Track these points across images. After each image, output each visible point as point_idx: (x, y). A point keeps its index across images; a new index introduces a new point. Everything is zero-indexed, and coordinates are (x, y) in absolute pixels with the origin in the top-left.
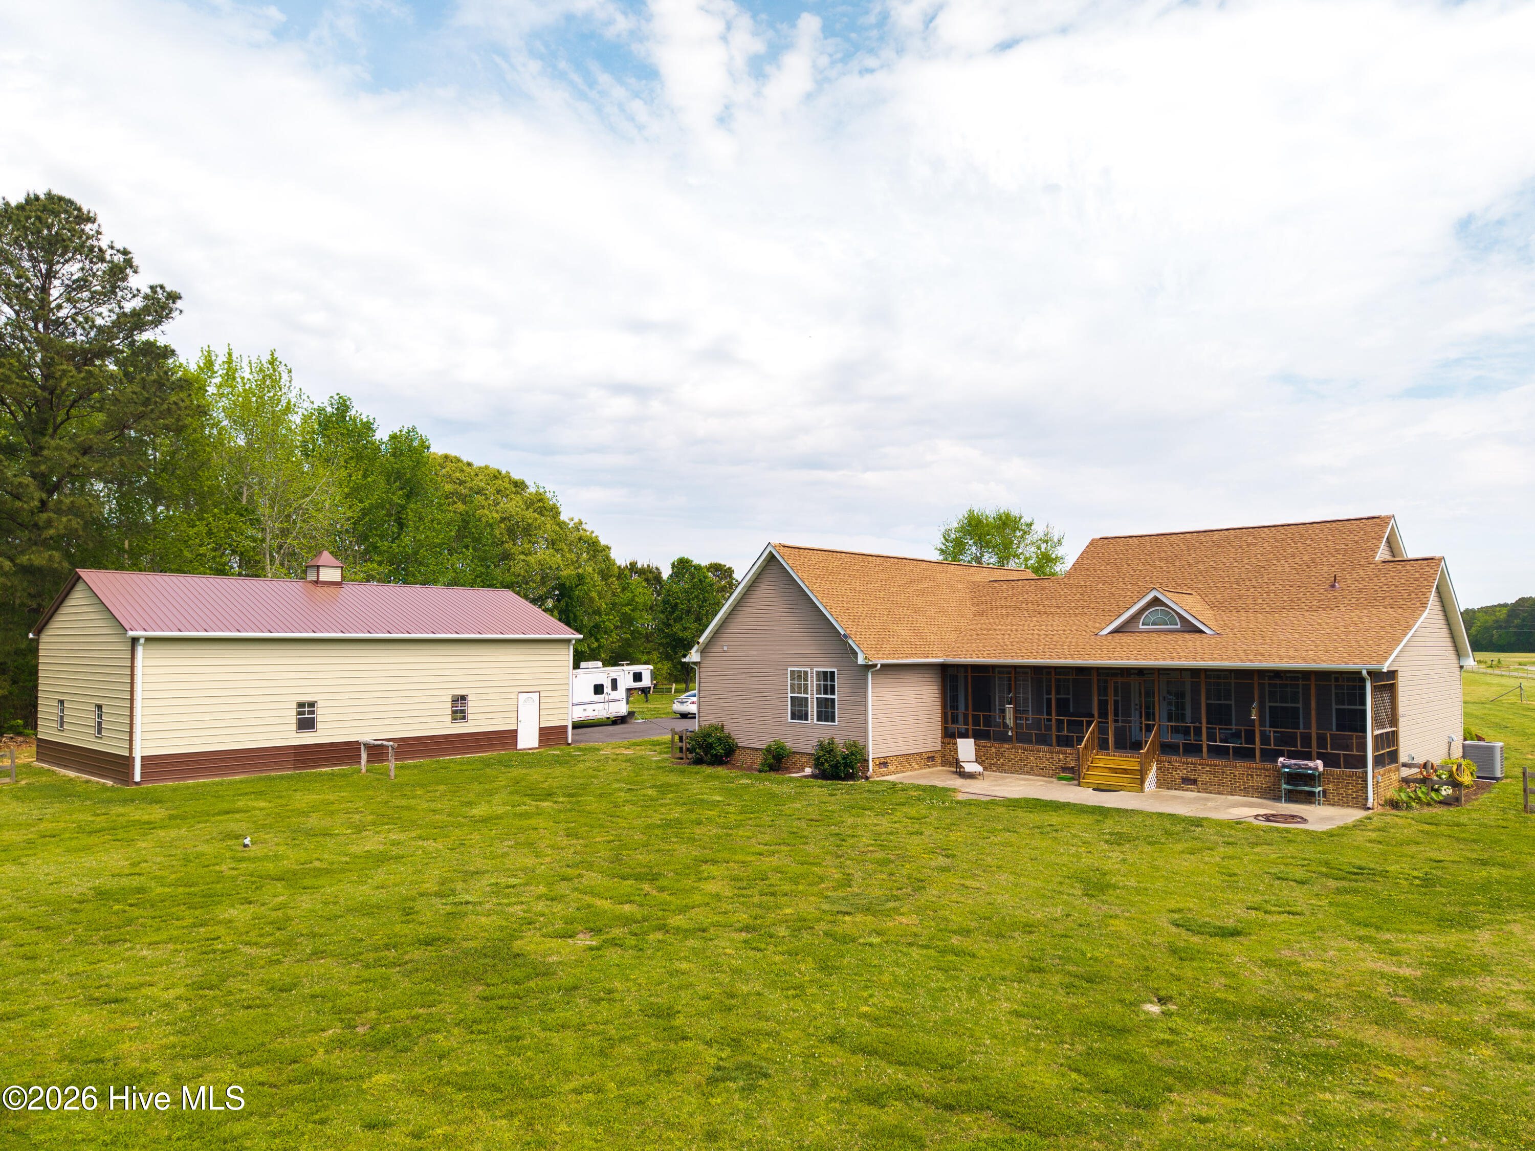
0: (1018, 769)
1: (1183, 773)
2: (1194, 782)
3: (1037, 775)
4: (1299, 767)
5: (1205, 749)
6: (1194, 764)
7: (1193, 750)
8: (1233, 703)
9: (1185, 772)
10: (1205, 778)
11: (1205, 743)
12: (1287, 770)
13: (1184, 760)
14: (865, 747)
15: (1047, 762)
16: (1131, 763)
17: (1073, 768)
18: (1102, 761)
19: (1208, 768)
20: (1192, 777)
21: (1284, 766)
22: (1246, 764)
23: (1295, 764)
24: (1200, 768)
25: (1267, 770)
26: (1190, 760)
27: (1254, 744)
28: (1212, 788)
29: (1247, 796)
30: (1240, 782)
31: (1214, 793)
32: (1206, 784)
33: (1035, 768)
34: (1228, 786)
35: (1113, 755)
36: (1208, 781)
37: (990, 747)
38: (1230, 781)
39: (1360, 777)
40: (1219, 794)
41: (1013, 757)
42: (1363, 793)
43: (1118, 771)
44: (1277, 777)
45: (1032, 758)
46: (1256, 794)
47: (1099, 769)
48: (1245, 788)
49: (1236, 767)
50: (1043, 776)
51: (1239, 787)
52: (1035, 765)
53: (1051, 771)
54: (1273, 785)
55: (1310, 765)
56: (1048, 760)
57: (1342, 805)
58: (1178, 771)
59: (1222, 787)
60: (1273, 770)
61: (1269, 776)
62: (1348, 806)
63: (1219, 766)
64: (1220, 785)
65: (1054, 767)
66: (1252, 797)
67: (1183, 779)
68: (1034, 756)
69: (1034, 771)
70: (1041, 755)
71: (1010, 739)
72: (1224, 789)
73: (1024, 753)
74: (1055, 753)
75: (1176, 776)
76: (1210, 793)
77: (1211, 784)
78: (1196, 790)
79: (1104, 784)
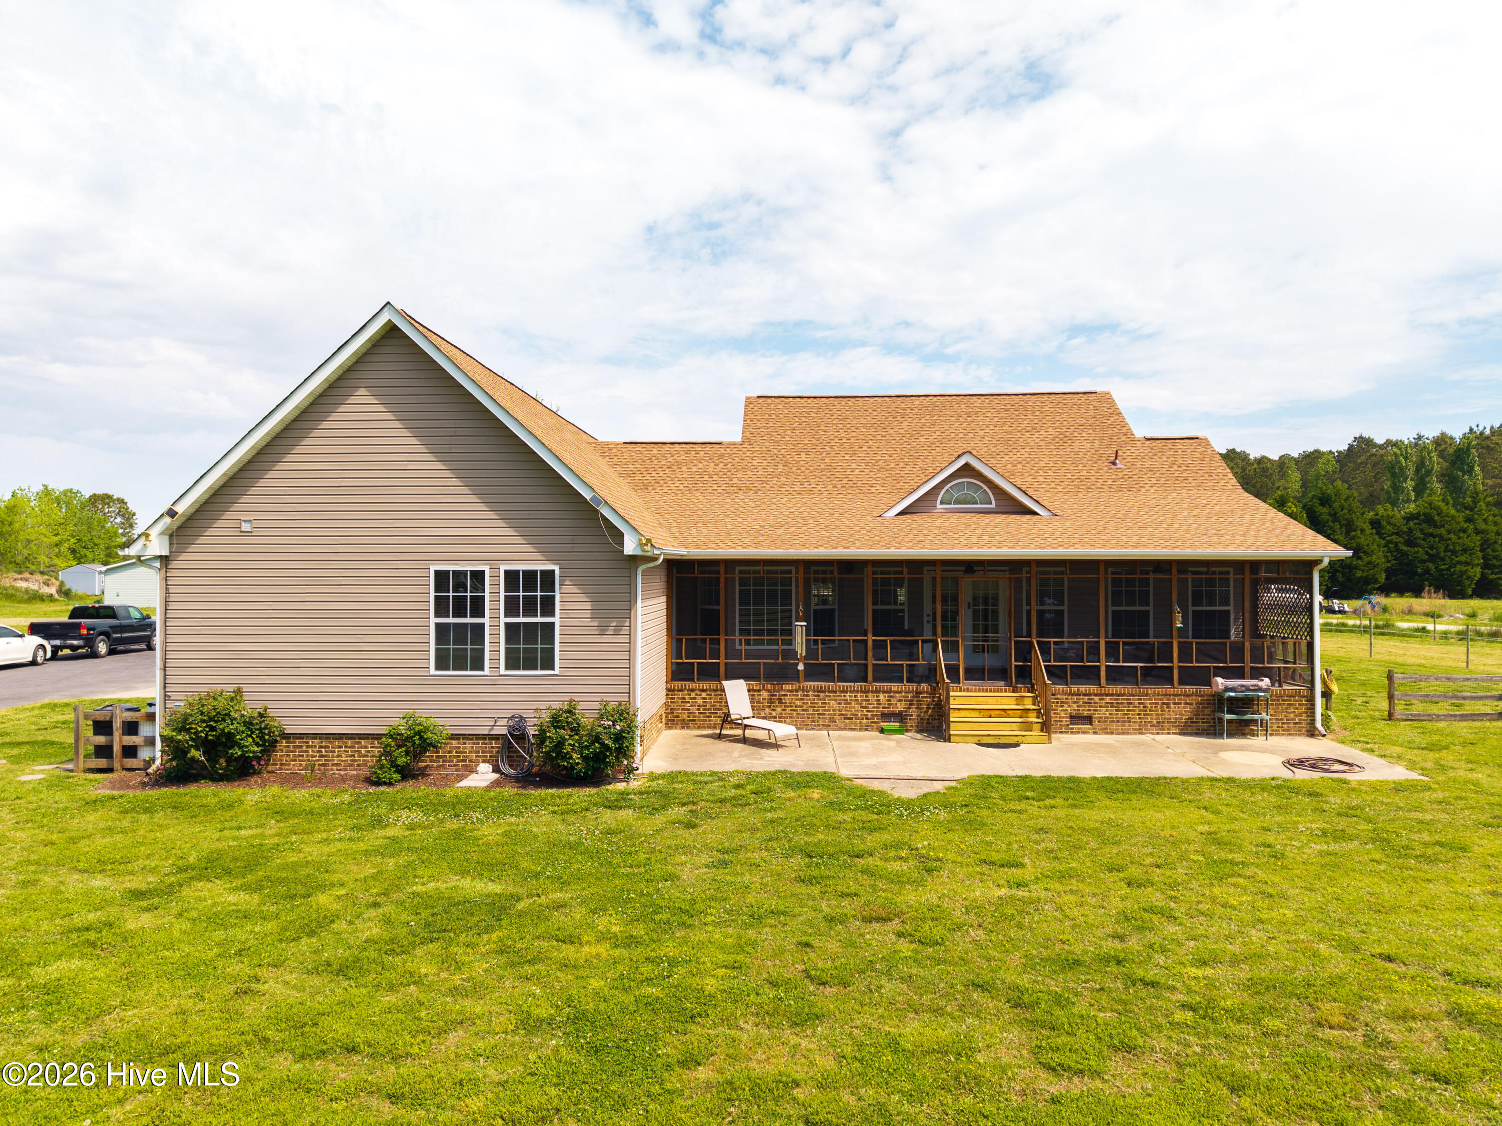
0: (809, 721)
1: (1072, 708)
2: (1089, 720)
3: (840, 729)
4: (1248, 689)
5: (1103, 673)
6: (1090, 695)
7: (1089, 675)
8: (1151, 608)
9: (1075, 706)
10: (1104, 713)
11: (1103, 664)
12: (1232, 694)
13: (1074, 688)
15: (858, 707)
16: (1005, 700)
17: (900, 713)
18: (958, 700)
19: (1108, 699)
20: (1086, 713)
21: (1227, 689)
22: (1160, 689)
23: (1242, 686)
24: (1097, 699)
25: (1189, 696)
26: (1083, 688)
27: (1172, 662)
28: (1114, 726)
29: (1162, 734)
30: (1151, 715)
31: (1118, 734)
32: (1105, 722)
33: (837, 717)
34: (1135, 722)
35: (968, 690)
36: (1108, 718)
37: (759, 691)
38: (1139, 714)
39: (1304, 696)
40: (1124, 733)
41: (798, 703)
42: (1308, 716)
43: (993, 713)
44: (1201, 704)
45: (832, 703)
46: (1173, 730)
47: (963, 713)
48: (1159, 722)
49: (1147, 695)
50: (851, 729)
51: (1150, 722)
52: (838, 713)
53: (865, 721)
54: (1195, 715)
55: (1257, 685)
56: (860, 704)
57: (1283, 735)
58: (1066, 705)
59: (1127, 724)
60: (1196, 695)
61: (1191, 704)
62: (1290, 734)
63: (1122, 695)
64: (1124, 722)
65: (869, 714)
66: (1169, 733)
67: (1072, 717)
68: (836, 700)
69: (835, 722)
70: (848, 698)
71: (795, 676)
72: (1130, 726)
73: (819, 696)
74: (872, 692)
75: (1062, 713)
76: (1112, 733)
77: (1113, 722)
78: (1091, 731)
79: (989, 735)
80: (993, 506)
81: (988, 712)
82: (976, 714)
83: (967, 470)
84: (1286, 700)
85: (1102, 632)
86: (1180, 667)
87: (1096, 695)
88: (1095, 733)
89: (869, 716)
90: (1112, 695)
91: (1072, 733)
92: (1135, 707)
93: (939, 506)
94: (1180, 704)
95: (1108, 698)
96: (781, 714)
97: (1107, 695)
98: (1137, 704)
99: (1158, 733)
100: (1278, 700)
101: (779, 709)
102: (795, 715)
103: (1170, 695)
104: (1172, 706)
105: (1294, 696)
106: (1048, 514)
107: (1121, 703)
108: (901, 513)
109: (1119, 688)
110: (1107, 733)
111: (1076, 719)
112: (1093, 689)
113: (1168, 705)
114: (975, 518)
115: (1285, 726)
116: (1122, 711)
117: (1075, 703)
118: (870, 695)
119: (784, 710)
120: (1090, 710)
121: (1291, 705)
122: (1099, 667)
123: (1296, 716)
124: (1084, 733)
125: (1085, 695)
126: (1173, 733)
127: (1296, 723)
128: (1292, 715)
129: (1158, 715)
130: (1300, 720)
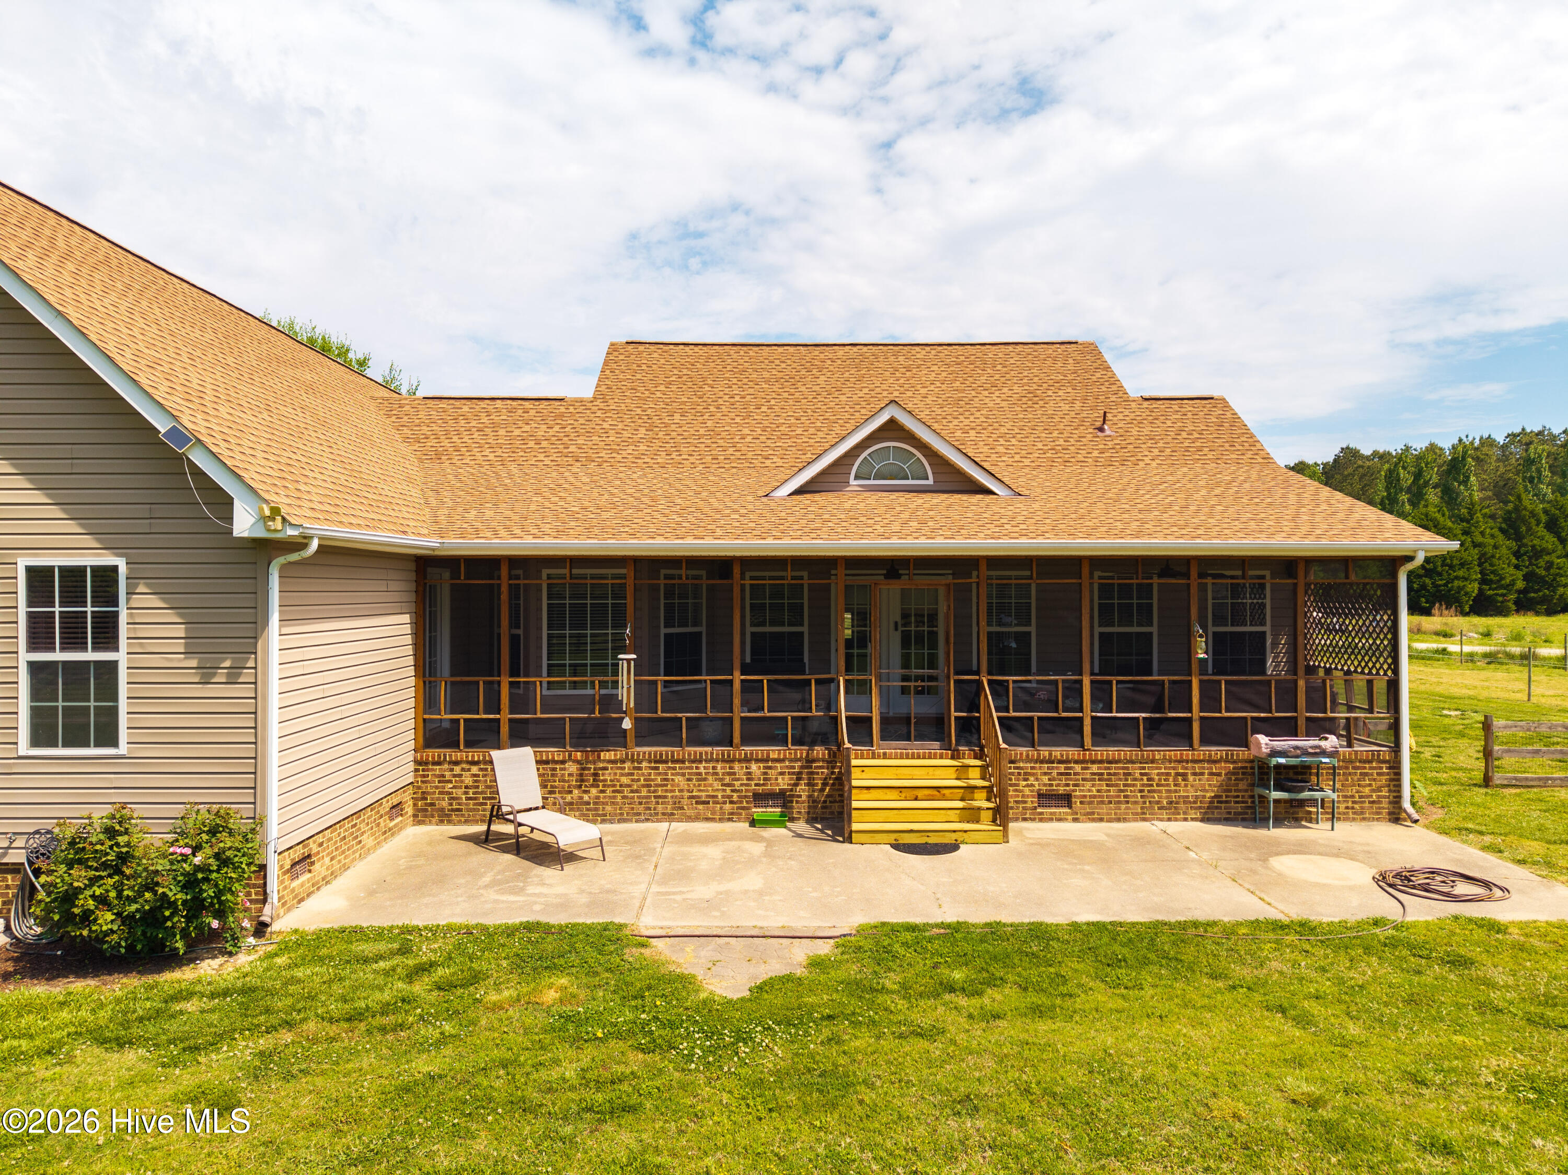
0: (641, 809)
1: (1041, 782)
2: (1066, 799)
3: (690, 819)
4: (1305, 753)
5: (1087, 729)
6: (1067, 761)
8: (1154, 630)
9: (1045, 779)
10: (1088, 789)
11: (1087, 716)
12: (1282, 761)
13: (1045, 752)
14: (258, 821)
15: (717, 785)
16: (939, 772)
17: (782, 793)
18: (869, 773)
19: (1095, 768)
20: (1061, 790)
21: (1275, 753)
22: (1173, 752)
23: (1296, 748)
24: (1078, 768)
25: (1215, 762)
26: (1058, 752)
27: (1190, 711)
28: (1104, 809)
29: (1176, 820)
30: (1160, 791)
31: (1110, 821)
32: (1091, 803)
33: (685, 801)
34: (1136, 803)
35: (885, 756)
36: (1095, 796)
37: (563, 762)
38: (1141, 791)
39: (1384, 762)
40: (1119, 820)
41: (625, 780)
42: (1390, 791)
43: (920, 793)
44: (1233, 774)
45: (678, 779)
46: (1192, 814)
47: (874, 794)
48: (1171, 802)
49: (1153, 762)
50: (707, 819)
51: (1158, 803)
52: (686, 794)
53: (728, 806)
54: (1226, 791)
55: (1319, 747)
56: (721, 779)
57: (1354, 819)
58: (1032, 778)
59: (1123, 806)
60: (1227, 761)
61: (1219, 774)
62: (1364, 819)
63: (1116, 762)
64: (1119, 802)
65: (735, 795)
66: (1185, 820)
67: (1040, 795)
68: (683, 775)
69: (682, 808)
70: (702, 770)
71: (620, 739)
72: (1127, 808)
73: (657, 768)
74: (740, 761)
75: (1027, 791)
76: (1101, 820)
77: (1102, 802)
78: (1070, 817)
79: (911, 831)
80: (930, 481)
81: (913, 793)
82: (894, 794)
83: (892, 429)
84: (1358, 768)
85: (1086, 667)
86: (1202, 718)
87: (1076, 762)
88: (1075, 820)
89: (735, 798)
90: (1101, 762)
91: (1041, 820)
92: (1135, 779)
93: (852, 482)
94: (1203, 774)
95: (1096, 766)
96: (598, 797)
97: (1093, 762)
98: (1138, 776)
99: (1169, 820)
100: (1347, 768)
101: (594, 791)
102: (619, 800)
103: (1187, 762)
104: (1191, 778)
105: (1370, 762)
106: (1009, 492)
107: (1115, 774)
108: (799, 492)
109: (1112, 751)
110: (1093, 820)
111: (1048, 798)
112: (1072, 752)
113: (1184, 776)
114: (902, 498)
115: (1356, 806)
116: (1117, 785)
117: (1045, 774)
118: (737, 765)
119: (602, 791)
120: (1068, 785)
121: (1366, 774)
122: (1081, 720)
123: (1373, 791)
124: (1059, 820)
125: (1060, 762)
126: (1192, 819)
127: (1373, 802)
128: (1367, 790)
129: (1169, 791)
130: (1379, 797)
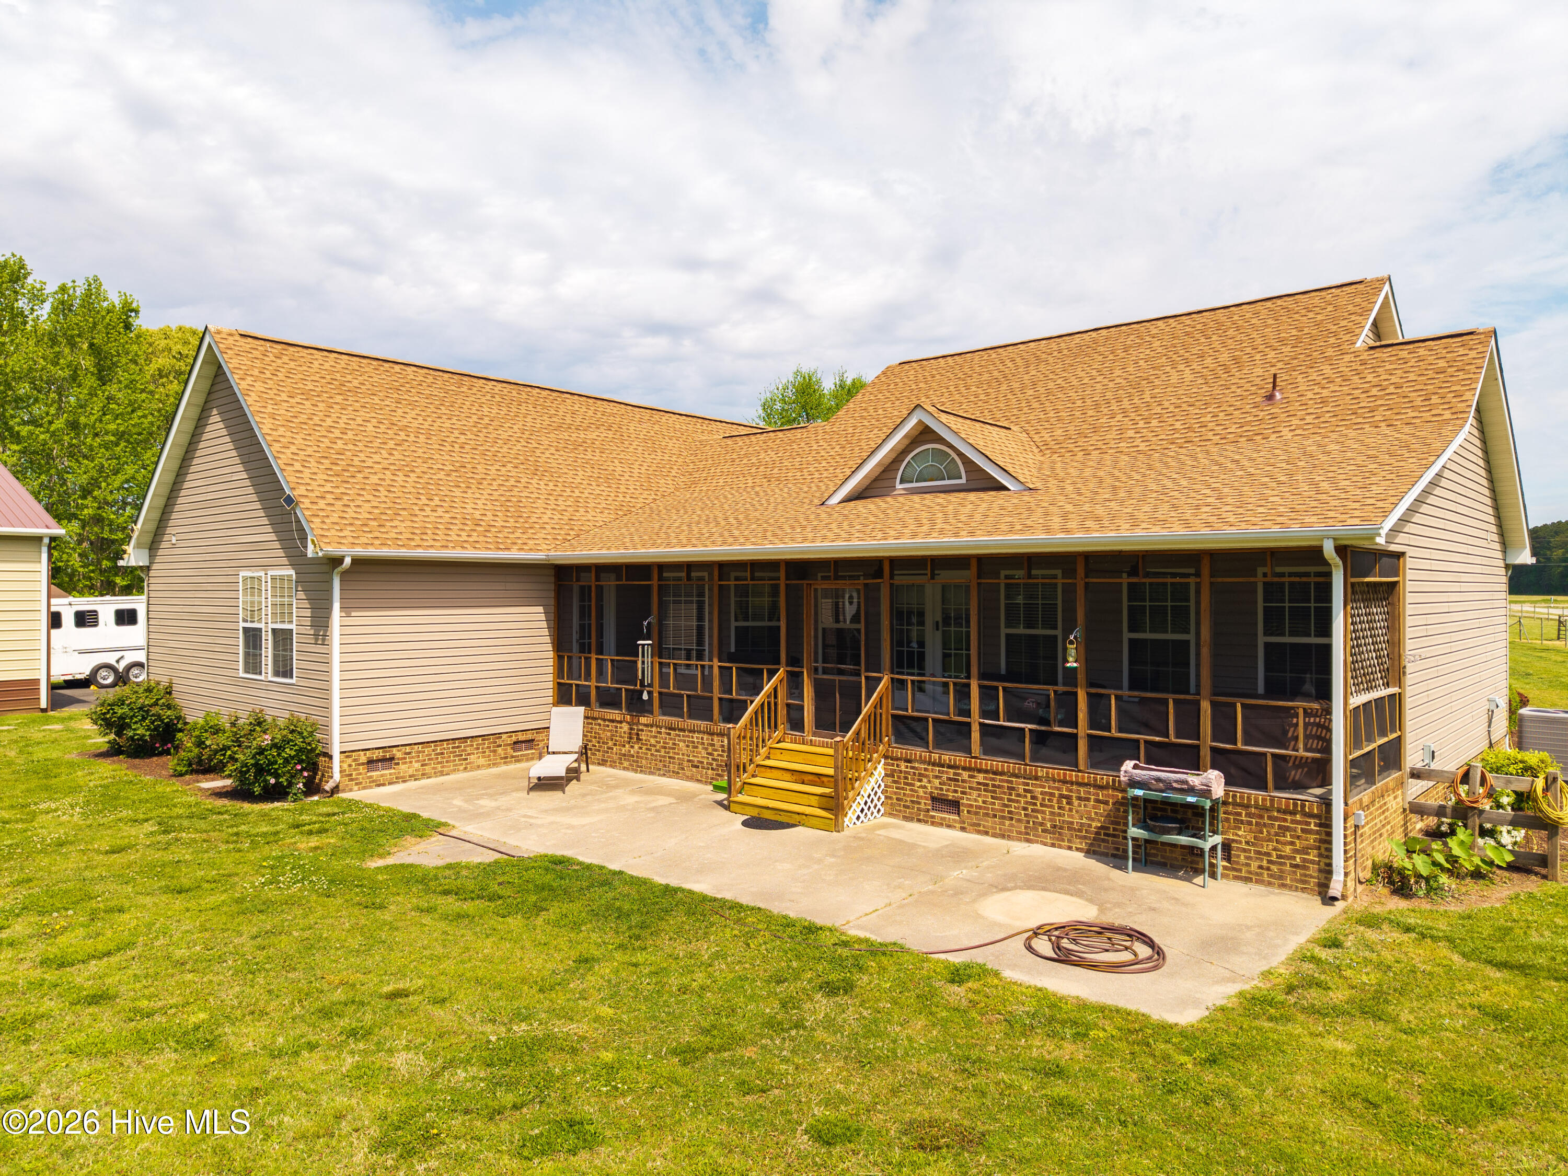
1: (932, 785)
2: (954, 805)
3: (688, 778)
4: (1169, 787)
5: (975, 736)
6: (955, 767)
7: (953, 734)
9: (937, 782)
10: (975, 799)
11: (975, 721)
13: (936, 756)
14: (323, 729)
15: (704, 753)
19: (980, 777)
20: (951, 795)
22: (1057, 772)
24: (965, 775)
26: (947, 757)
27: (1076, 727)
28: (989, 822)
29: (1060, 847)
30: (1043, 812)
31: (994, 835)
32: (976, 813)
33: (685, 763)
34: (1019, 821)
36: (980, 808)
37: (621, 722)
38: (1025, 809)
39: (1311, 815)
40: (1003, 837)
41: (653, 741)
42: (1320, 855)
43: (807, 778)
45: (681, 744)
46: (1077, 843)
47: (769, 773)
48: (1054, 826)
49: (1036, 778)
50: (698, 781)
51: (1042, 824)
52: (686, 758)
54: (1113, 823)
57: (1270, 884)
58: (925, 780)
59: (1007, 823)
60: (1114, 789)
61: (1106, 803)
62: (1283, 886)
63: (1002, 774)
64: (1003, 817)
65: (715, 763)
66: (1070, 848)
67: (934, 799)
68: (684, 741)
69: (683, 769)
70: (695, 740)
71: (650, 708)
72: (1012, 825)
73: (669, 734)
74: (717, 735)
75: (921, 792)
76: (986, 833)
77: (987, 815)
78: (958, 825)
79: (768, 808)
80: (963, 481)
81: (802, 776)
82: (787, 776)
84: (1276, 819)
85: (974, 670)
86: (1090, 736)
87: (964, 769)
88: (963, 829)
89: (714, 766)
90: (986, 772)
91: (933, 824)
92: (1019, 795)
93: (898, 486)
94: (1088, 799)
95: (982, 775)
96: (638, 753)
97: (980, 771)
98: (1021, 791)
99: (1053, 845)
100: (1262, 817)
101: (636, 746)
102: (649, 756)
103: (1072, 783)
104: (1076, 802)
105: (1293, 813)
106: (1020, 487)
107: (999, 787)
108: (848, 499)
109: (997, 763)
110: (979, 832)
111: (940, 802)
112: (960, 758)
113: (1068, 798)
114: (941, 498)
115: (1274, 868)
116: (1001, 799)
117: (937, 777)
118: (715, 738)
119: (641, 748)
120: (956, 791)
121: (1288, 829)
122: (969, 725)
123: (1297, 851)
124: (949, 826)
125: (950, 767)
126: (1078, 849)
127: (1296, 866)
128: (1288, 849)
129: (1052, 813)
130: (1304, 860)
